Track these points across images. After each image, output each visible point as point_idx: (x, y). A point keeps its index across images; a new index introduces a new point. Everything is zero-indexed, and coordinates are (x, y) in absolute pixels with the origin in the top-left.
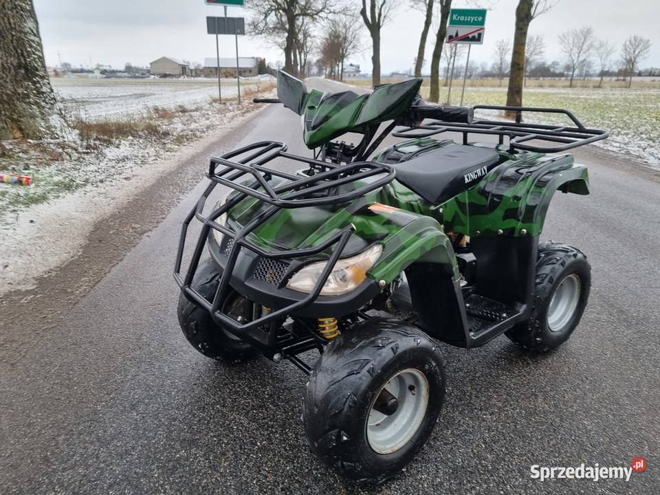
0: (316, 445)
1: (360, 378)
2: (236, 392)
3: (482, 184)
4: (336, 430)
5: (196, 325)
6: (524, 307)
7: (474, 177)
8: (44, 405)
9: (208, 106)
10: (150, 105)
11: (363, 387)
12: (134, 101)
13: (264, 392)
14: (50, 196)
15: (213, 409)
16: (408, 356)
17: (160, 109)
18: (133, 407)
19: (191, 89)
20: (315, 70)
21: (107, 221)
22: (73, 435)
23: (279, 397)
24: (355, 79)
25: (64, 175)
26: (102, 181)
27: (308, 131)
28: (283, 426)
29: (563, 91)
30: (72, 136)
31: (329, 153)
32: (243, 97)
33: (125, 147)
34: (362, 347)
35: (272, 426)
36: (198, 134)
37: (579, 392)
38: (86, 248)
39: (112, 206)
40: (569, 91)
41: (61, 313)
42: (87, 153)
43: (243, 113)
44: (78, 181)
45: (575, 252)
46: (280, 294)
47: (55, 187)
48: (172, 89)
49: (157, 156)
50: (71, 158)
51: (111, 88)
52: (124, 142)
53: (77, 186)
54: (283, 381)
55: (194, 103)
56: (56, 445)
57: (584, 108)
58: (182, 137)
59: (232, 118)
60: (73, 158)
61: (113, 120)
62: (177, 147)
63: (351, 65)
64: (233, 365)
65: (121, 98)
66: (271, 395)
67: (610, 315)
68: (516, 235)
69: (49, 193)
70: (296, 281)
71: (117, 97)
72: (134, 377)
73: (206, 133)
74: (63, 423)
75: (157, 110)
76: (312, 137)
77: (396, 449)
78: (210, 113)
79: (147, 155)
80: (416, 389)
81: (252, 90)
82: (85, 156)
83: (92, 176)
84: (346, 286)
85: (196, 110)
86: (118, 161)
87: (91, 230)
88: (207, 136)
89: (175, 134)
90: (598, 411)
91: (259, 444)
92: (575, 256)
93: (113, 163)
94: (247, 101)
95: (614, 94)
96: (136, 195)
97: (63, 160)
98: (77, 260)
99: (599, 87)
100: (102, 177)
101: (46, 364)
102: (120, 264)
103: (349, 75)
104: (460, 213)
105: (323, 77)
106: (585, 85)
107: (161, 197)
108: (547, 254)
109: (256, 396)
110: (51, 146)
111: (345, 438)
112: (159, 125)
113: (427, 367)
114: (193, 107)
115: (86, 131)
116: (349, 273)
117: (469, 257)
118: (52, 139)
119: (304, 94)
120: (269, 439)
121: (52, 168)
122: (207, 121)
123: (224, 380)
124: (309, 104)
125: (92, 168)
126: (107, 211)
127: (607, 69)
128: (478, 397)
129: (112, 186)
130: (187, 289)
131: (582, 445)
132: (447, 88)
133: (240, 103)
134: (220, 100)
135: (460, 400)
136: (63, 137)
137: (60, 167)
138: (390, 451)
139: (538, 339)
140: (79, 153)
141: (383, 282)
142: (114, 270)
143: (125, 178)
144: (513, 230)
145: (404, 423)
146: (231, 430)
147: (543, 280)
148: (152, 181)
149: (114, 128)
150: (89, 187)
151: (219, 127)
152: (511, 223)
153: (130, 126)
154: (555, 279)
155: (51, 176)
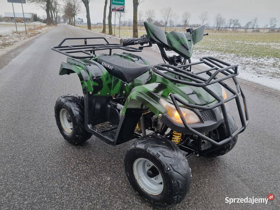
9: (12, 34)
20: (62, 20)
24: (81, 25)
32: (28, 31)
36: (11, 44)
43: (29, 37)
55: (5, 33)
63: (79, 19)
78: (13, 37)
81: (32, 28)
88: (15, 44)
94: (30, 33)
103: (78, 23)
105: (67, 23)
114: (5, 35)
122: (13, 40)
127: (179, 24)
133: (26, 33)
134: (17, 32)
151: (20, 41)
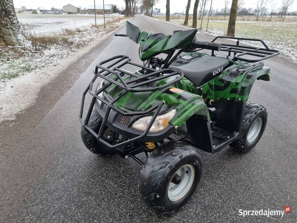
0: (145, 198)
1: (165, 170)
2: (108, 170)
3: (221, 76)
4: (154, 193)
5: (90, 140)
6: (238, 133)
7: (217, 72)
8: (22, 175)
9: (90, 29)
10: (64, 28)
11: (167, 174)
12: (56, 26)
13: (120, 170)
14: (20, 74)
15: (98, 178)
16: (186, 159)
17: (68, 30)
18: (62, 177)
19: (82, 20)
20: (139, 11)
21: (47, 86)
22: (36, 189)
23: (127, 172)
24: (158, 16)
25: (26, 63)
26: (43, 67)
27: (142, 52)
28: (129, 186)
29: (253, 22)
30: (28, 44)
31: (151, 63)
32: (106, 24)
33: (53, 50)
34: (166, 156)
35: (124, 186)
36: (86, 43)
37: (260, 171)
38: (37, 100)
39: (48, 79)
40: (256, 22)
41: (28, 131)
42: (36, 53)
43: (107, 33)
44: (32, 67)
45: (261, 107)
46: (129, 130)
47: (22, 70)
48: (73, 19)
49: (68, 54)
50: (28, 55)
51: (45, 19)
52: (53, 47)
53: (32, 69)
54: (128, 165)
55: (84, 28)
56: (29, 194)
57: (263, 31)
58: (79, 44)
59: (102, 35)
60: (29, 55)
61: (47, 35)
62: (77, 49)
63: (156, 9)
64: (106, 157)
65: (50, 24)
66: (123, 172)
67: (274, 134)
68: (236, 101)
69: (19, 72)
70: (136, 124)
71: (48, 23)
72: (62, 162)
73: (90, 43)
74: (32, 184)
75: (67, 30)
76: (143, 55)
77: (180, 199)
78: (91, 32)
79: (63, 54)
80: (189, 172)
81: (111, 21)
82: (35, 54)
83: (38, 64)
84: (160, 128)
85: (85, 31)
86: (50, 57)
87: (39, 91)
88: (91, 44)
89: (75, 43)
90: (268, 180)
91: (118, 194)
92: (261, 109)
93: (48, 58)
94: (108, 27)
95: (276, 24)
96: (59, 74)
97: (25, 56)
98: (34, 106)
99: (270, 20)
100: (43, 65)
101: (22, 156)
102: (53, 107)
103: (155, 14)
104: (210, 89)
105: (143, 14)
106: (263, 19)
107: (71, 74)
108: (249, 109)
109: (116, 172)
110: (19, 49)
111: (158, 196)
112: (68, 39)
113: (194, 163)
114: (84, 30)
115: (35, 42)
116: (161, 122)
117: (213, 109)
118: (19, 45)
119: (140, 33)
120: (123, 192)
121: (20, 60)
122: (90, 37)
123: (102, 164)
124: (142, 38)
125: (38, 60)
126: (46, 82)
127: (274, 12)
128: (215, 173)
129: (48, 69)
130: (86, 127)
131: (261, 196)
132: (201, 21)
133: (105, 27)
134: (95, 26)
135: (207, 174)
136: (24, 45)
137: (24, 60)
138: (177, 200)
139: (243, 147)
140: (32, 52)
141: (176, 127)
142: (51, 111)
143: (54, 65)
144: (235, 98)
145: (183, 187)
146: (106, 188)
147: (246, 121)
148: (66, 67)
149: (47, 40)
150: (37, 70)
151: (96, 39)
152: (234, 95)
153: (55, 39)
154: (252, 120)
155: (20, 64)
